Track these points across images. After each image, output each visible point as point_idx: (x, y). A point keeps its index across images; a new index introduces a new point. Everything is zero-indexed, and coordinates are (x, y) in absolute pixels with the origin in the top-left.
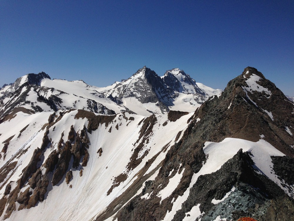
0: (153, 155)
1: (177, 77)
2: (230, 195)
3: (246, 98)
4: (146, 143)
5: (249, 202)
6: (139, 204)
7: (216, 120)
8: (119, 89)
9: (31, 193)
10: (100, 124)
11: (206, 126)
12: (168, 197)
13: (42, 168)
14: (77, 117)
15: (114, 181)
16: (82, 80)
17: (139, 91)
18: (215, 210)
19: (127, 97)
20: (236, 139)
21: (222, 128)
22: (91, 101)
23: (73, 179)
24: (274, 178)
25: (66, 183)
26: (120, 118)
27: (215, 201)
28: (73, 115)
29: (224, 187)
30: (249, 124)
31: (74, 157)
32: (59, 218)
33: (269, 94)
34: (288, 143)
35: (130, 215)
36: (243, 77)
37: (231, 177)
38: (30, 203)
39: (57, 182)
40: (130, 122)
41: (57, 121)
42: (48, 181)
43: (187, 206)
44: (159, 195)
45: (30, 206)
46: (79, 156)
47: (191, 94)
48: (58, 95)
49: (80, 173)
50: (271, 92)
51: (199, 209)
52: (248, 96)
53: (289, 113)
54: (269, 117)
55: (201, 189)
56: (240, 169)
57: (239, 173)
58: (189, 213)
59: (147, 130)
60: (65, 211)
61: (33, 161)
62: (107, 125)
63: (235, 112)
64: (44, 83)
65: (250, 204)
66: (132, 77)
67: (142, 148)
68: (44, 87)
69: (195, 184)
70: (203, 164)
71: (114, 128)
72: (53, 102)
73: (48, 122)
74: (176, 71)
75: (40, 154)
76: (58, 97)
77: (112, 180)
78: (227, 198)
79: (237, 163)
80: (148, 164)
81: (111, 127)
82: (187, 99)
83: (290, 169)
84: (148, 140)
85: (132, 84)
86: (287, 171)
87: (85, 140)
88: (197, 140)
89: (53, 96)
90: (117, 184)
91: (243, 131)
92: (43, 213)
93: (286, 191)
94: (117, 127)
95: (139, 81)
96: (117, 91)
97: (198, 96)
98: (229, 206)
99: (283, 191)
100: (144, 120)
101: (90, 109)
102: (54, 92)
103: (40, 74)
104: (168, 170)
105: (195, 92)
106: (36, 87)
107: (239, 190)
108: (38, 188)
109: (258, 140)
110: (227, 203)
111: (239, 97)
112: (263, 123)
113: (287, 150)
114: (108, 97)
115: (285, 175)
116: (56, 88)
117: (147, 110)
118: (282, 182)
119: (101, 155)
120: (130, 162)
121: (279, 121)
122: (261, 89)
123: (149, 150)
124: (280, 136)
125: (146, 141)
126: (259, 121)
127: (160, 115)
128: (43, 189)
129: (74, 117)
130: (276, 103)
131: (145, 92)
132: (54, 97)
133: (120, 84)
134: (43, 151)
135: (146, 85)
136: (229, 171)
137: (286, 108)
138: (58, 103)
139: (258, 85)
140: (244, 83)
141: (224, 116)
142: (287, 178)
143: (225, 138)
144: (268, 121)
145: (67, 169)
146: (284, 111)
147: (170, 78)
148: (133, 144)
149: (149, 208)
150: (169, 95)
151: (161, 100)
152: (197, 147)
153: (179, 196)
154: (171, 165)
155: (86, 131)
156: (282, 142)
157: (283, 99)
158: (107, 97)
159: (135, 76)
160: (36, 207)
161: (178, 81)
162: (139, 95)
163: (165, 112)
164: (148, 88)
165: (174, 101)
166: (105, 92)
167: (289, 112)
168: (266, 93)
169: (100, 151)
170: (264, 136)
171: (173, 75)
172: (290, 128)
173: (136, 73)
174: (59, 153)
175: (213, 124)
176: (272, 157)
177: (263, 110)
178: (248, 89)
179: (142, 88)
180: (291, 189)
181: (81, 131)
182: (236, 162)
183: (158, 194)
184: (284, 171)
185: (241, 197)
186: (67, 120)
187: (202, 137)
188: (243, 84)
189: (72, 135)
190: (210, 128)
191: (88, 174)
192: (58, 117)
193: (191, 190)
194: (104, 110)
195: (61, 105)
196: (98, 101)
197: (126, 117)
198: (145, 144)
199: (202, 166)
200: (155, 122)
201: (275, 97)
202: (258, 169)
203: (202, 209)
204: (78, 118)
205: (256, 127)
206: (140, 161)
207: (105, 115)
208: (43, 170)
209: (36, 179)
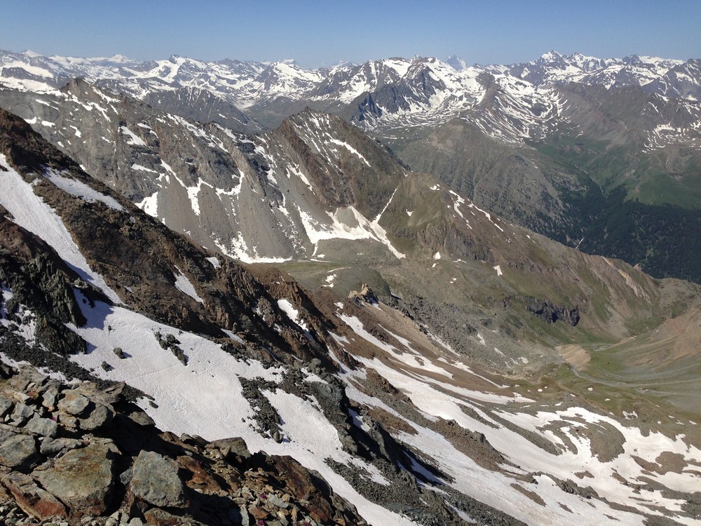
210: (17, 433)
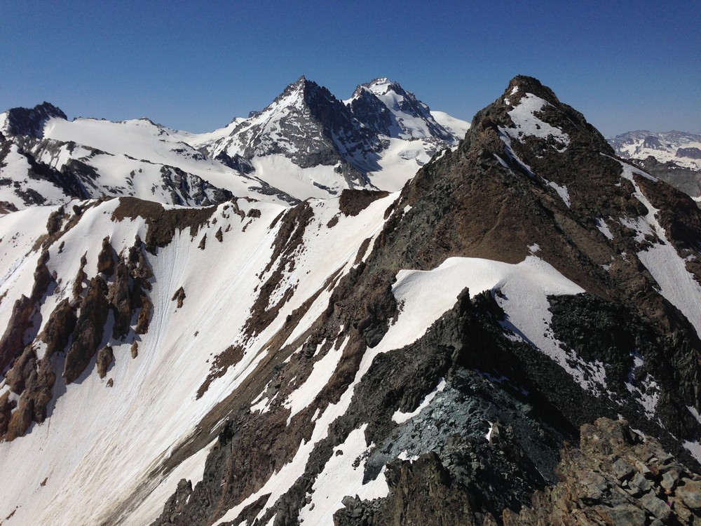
0: (305, 300)
1: (382, 99)
2: (432, 400)
3: (506, 157)
4: (289, 271)
5: (472, 416)
6: (246, 425)
7: (437, 213)
8: (243, 136)
9: (14, 404)
10: (177, 231)
11: (417, 227)
12: (305, 408)
13: (36, 344)
14: (118, 215)
15: (213, 363)
16: (146, 119)
17: (292, 138)
18: (397, 436)
19: (264, 155)
20: (471, 258)
21: (443, 234)
22: (172, 170)
23: (114, 365)
24: (551, 347)
25: (98, 375)
26: (226, 212)
27: (399, 417)
28: (107, 212)
29: (422, 383)
30: (507, 219)
31: (116, 314)
32: (83, 458)
33: (564, 141)
34: (597, 260)
35: (224, 453)
36: (503, 102)
37: (439, 356)
38: (12, 427)
39: (77, 373)
40: (251, 222)
41: (67, 229)
42: (54, 375)
43: (340, 431)
44: (288, 403)
45: (12, 434)
46: (127, 309)
47: (418, 139)
48: (87, 160)
49: (132, 351)
50: (570, 137)
51: (363, 436)
52: (512, 151)
53: (610, 186)
54: (560, 200)
55: (378, 387)
56: (459, 337)
57: (456, 347)
58: (340, 447)
59: (289, 240)
60: (97, 443)
61: (14, 327)
62: (194, 233)
63: (475, 194)
64: (52, 130)
65: (473, 421)
66: (274, 105)
67: (278, 283)
68: (50, 142)
69: (365, 375)
70: (390, 324)
71: (212, 240)
72: (74, 177)
73: (46, 232)
74: (381, 84)
75: (30, 310)
76: (87, 163)
77: (207, 361)
78: (426, 408)
79: (453, 324)
80: (292, 321)
81: (205, 237)
82: (410, 153)
83: (591, 323)
84: (293, 263)
85: (275, 122)
86: (583, 329)
87: (141, 271)
88: (395, 262)
89: (73, 162)
90: (221, 370)
91: (489, 239)
92: (44, 451)
93: (578, 376)
94: (219, 236)
95: (290, 113)
96: (238, 141)
97: (435, 143)
98: (429, 427)
99: (570, 377)
100: (283, 216)
101: (170, 191)
102: (76, 153)
103: (39, 107)
104: (313, 342)
105: (428, 135)
106: (29, 141)
107: (453, 386)
108: (30, 393)
109: (523, 259)
110: (424, 420)
111: (487, 155)
112: (540, 215)
113: (594, 276)
114: (218, 157)
115: (579, 339)
116: (78, 141)
117: (315, 184)
118: (570, 356)
119: (182, 304)
120: (251, 317)
121: (583, 206)
122: (546, 130)
123: (296, 287)
124: (579, 245)
125: (287, 267)
126: (531, 211)
127: (321, 201)
128: (41, 394)
129: (110, 216)
130: (580, 164)
131: (308, 141)
132: (75, 164)
133: (244, 124)
134: (38, 303)
135: (308, 124)
136: (435, 342)
137: (603, 175)
138: (87, 177)
139: (539, 122)
140: (504, 118)
141: (452, 204)
142: (581, 347)
143: (446, 258)
144: (554, 209)
145: (98, 342)
146: (596, 182)
147: (368, 103)
148: (257, 275)
149: (261, 435)
150: (366, 146)
151: (348, 158)
152: (379, 285)
153: (331, 405)
154: (321, 330)
155: (143, 249)
156: (583, 257)
157: (598, 152)
158: (214, 156)
159: (281, 102)
160: (28, 436)
161: (387, 111)
162: (293, 149)
163: (358, 185)
164: (314, 129)
165: (380, 158)
166: (210, 146)
167: (608, 184)
168: (557, 140)
169: (180, 296)
170: (538, 248)
171: (373, 95)
172: (608, 222)
173: (281, 95)
174: (77, 305)
175: (430, 222)
176: (550, 298)
177: (547, 181)
178: (514, 132)
179: (299, 130)
180: (589, 371)
181: (130, 250)
182: (452, 321)
183: (286, 401)
184: (576, 330)
185: (455, 405)
186: (93, 226)
187: (405, 255)
188: (503, 121)
189: (107, 260)
190: (423, 233)
191: (152, 352)
192: (70, 217)
193: (357, 390)
194: (206, 191)
195: (95, 183)
196: (190, 168)
197: (240, 209)
198: (286, 273)
199: (387, 330)
200: (310, 219)
201: (579, 149)
202: (512, 330)
203: (370, 437)
204: (121, 219)
205: (521, 226)
206: (274, 313)
207: (189, 208)
208: (39, 348)
209: (25, 371)
210: (630, 502)
